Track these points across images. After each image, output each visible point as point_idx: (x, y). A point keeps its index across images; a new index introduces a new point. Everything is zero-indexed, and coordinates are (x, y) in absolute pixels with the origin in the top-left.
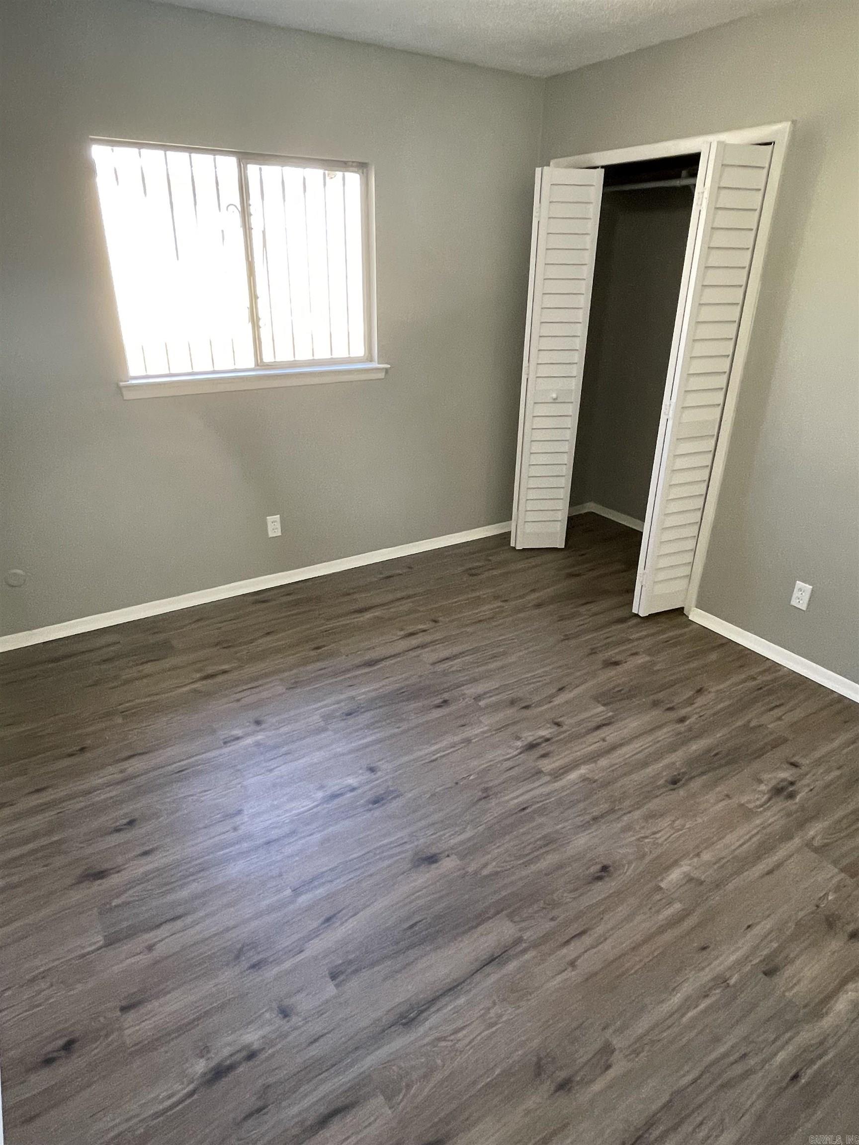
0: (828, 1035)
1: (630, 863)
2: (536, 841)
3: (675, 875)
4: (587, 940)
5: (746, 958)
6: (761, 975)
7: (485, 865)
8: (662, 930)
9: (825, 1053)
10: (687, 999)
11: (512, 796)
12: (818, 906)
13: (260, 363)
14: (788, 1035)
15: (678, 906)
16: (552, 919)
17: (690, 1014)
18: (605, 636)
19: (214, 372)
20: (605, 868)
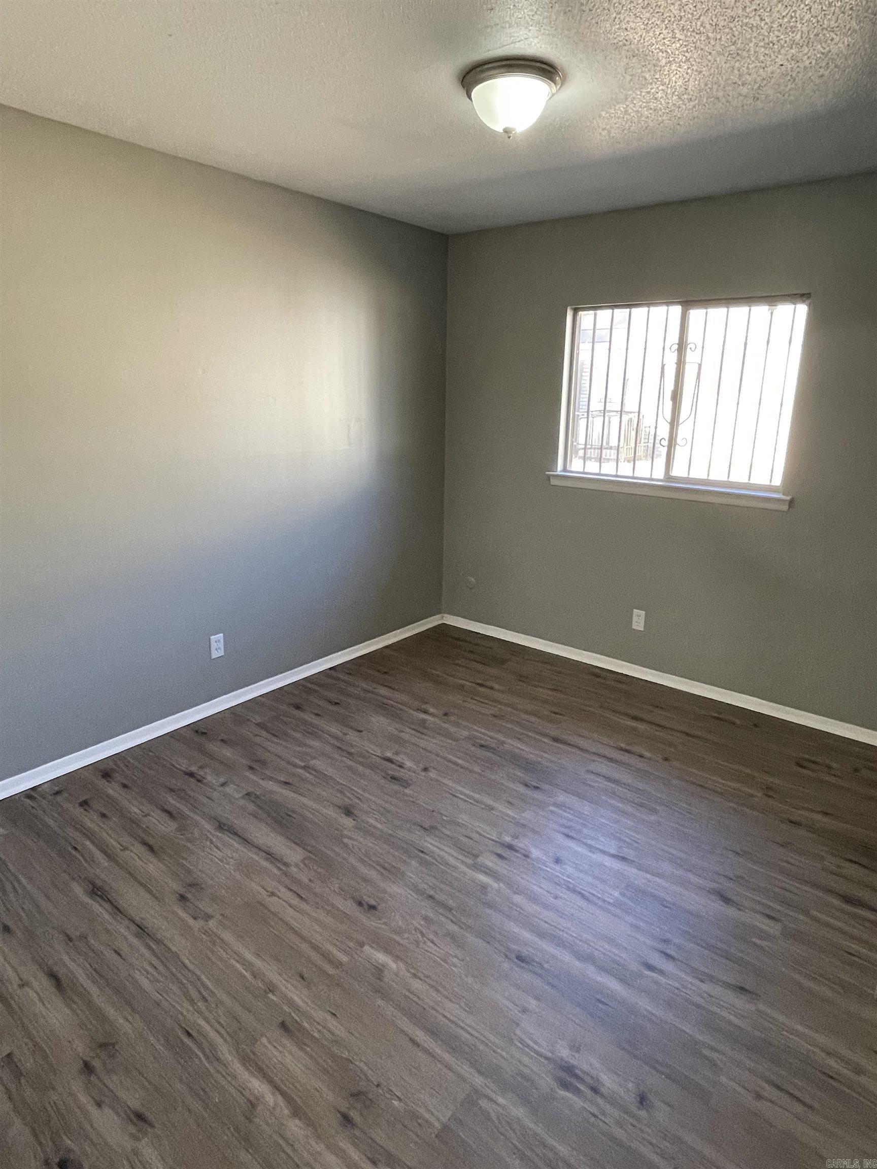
0: (227, 1068)
1: (385, 924)
2: (388, 863)
3: (381, 957)
4: (295, 901)
5: (297, 1009)
6: (280, 1019)
7: (351, 838)
8: (315, 948)
9: (210, 1062)
10: (251, 964)
11: (433, 842)
12: (378, 1086)
13: (668, 477)
14: (223, 1032)
15: (344, 959)
16: (310, 880)
17: (238, 965)
18: (784, 885)
19: (617, 476)
20: (373, 908)
